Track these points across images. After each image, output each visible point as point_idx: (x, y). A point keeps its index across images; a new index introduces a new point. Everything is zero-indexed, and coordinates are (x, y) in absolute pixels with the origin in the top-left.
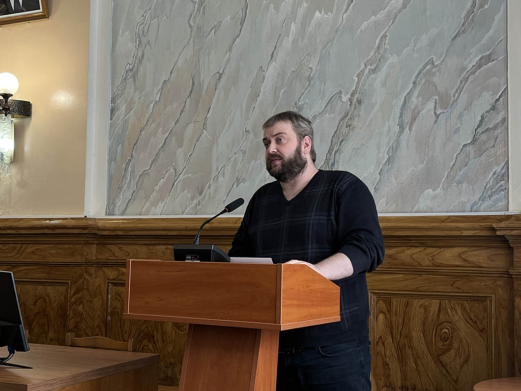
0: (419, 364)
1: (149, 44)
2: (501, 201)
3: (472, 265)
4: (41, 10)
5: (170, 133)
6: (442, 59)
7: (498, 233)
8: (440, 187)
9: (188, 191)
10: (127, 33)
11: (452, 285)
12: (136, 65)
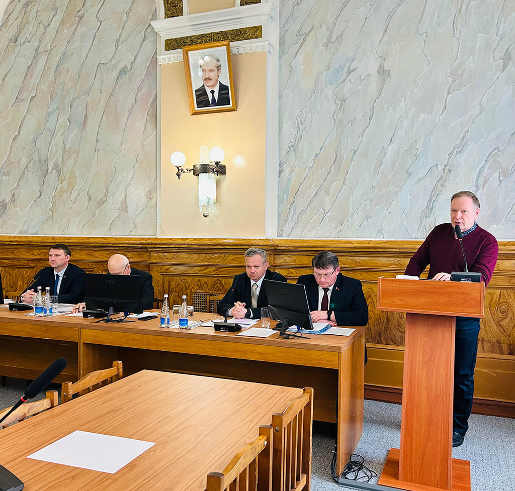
1: (305, 130)
5: (320, 187)
6: (504, 147)
8: (501, 224)
9: (333, 223)
10: (289, 122)
12: (296, 143)
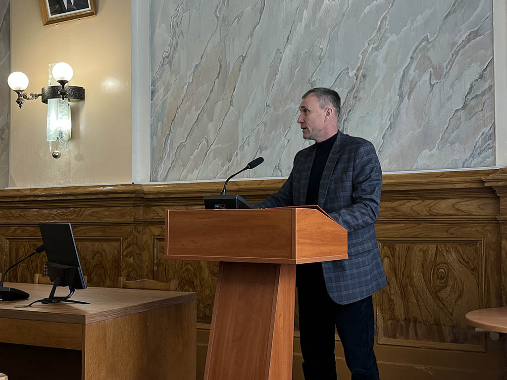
0: (420, 300)
1: (182, 34)
2: (489, 158)
3: (463, 214)
4: (90, 8)
5: (202, 110)
6: (435, 36)
7: (486, 185)
8: (436, 148)
9: (219, 159)
10: (164, 25)
11: (447, 231)
12: (171, 52)
